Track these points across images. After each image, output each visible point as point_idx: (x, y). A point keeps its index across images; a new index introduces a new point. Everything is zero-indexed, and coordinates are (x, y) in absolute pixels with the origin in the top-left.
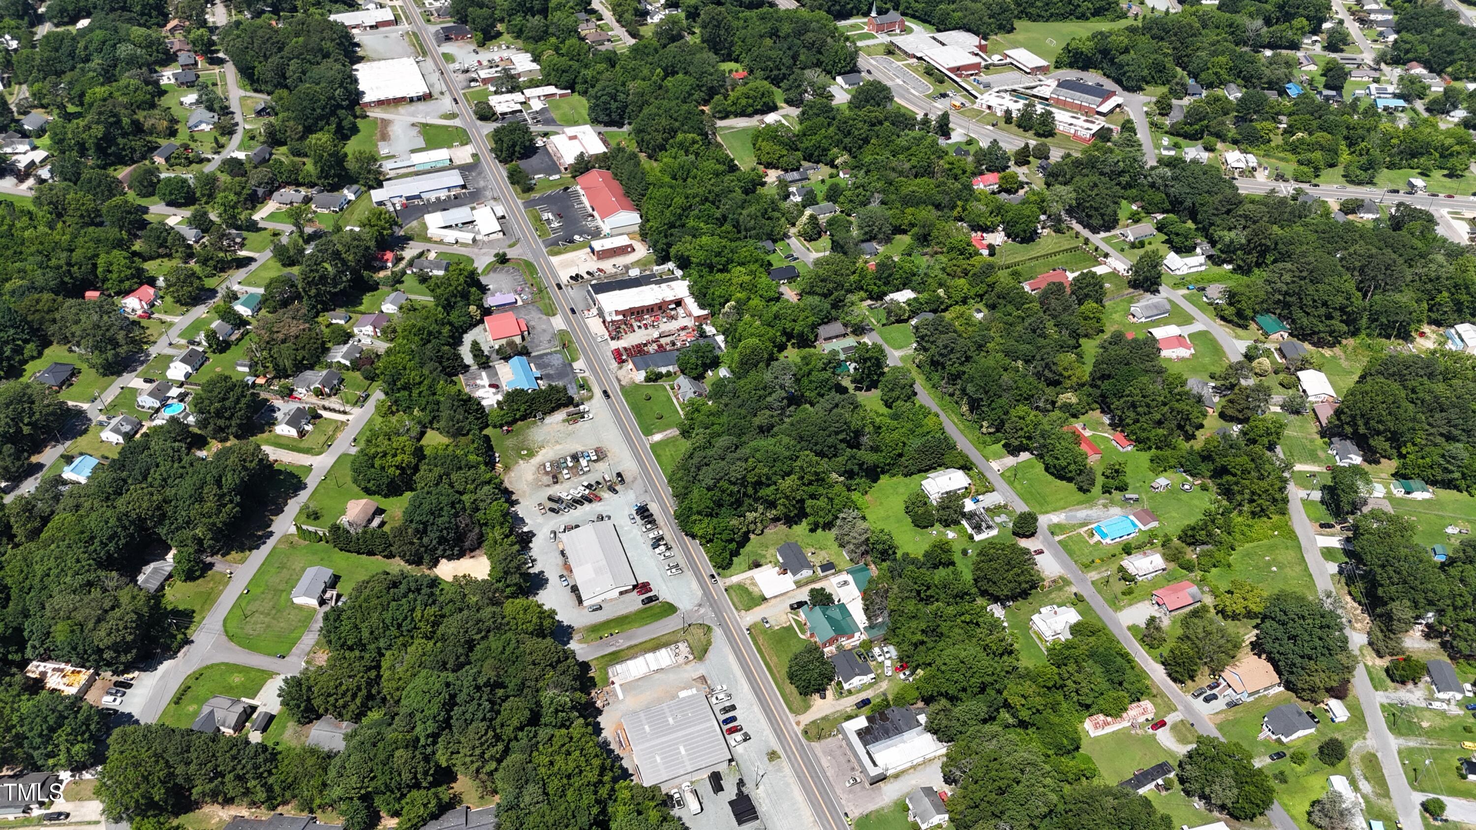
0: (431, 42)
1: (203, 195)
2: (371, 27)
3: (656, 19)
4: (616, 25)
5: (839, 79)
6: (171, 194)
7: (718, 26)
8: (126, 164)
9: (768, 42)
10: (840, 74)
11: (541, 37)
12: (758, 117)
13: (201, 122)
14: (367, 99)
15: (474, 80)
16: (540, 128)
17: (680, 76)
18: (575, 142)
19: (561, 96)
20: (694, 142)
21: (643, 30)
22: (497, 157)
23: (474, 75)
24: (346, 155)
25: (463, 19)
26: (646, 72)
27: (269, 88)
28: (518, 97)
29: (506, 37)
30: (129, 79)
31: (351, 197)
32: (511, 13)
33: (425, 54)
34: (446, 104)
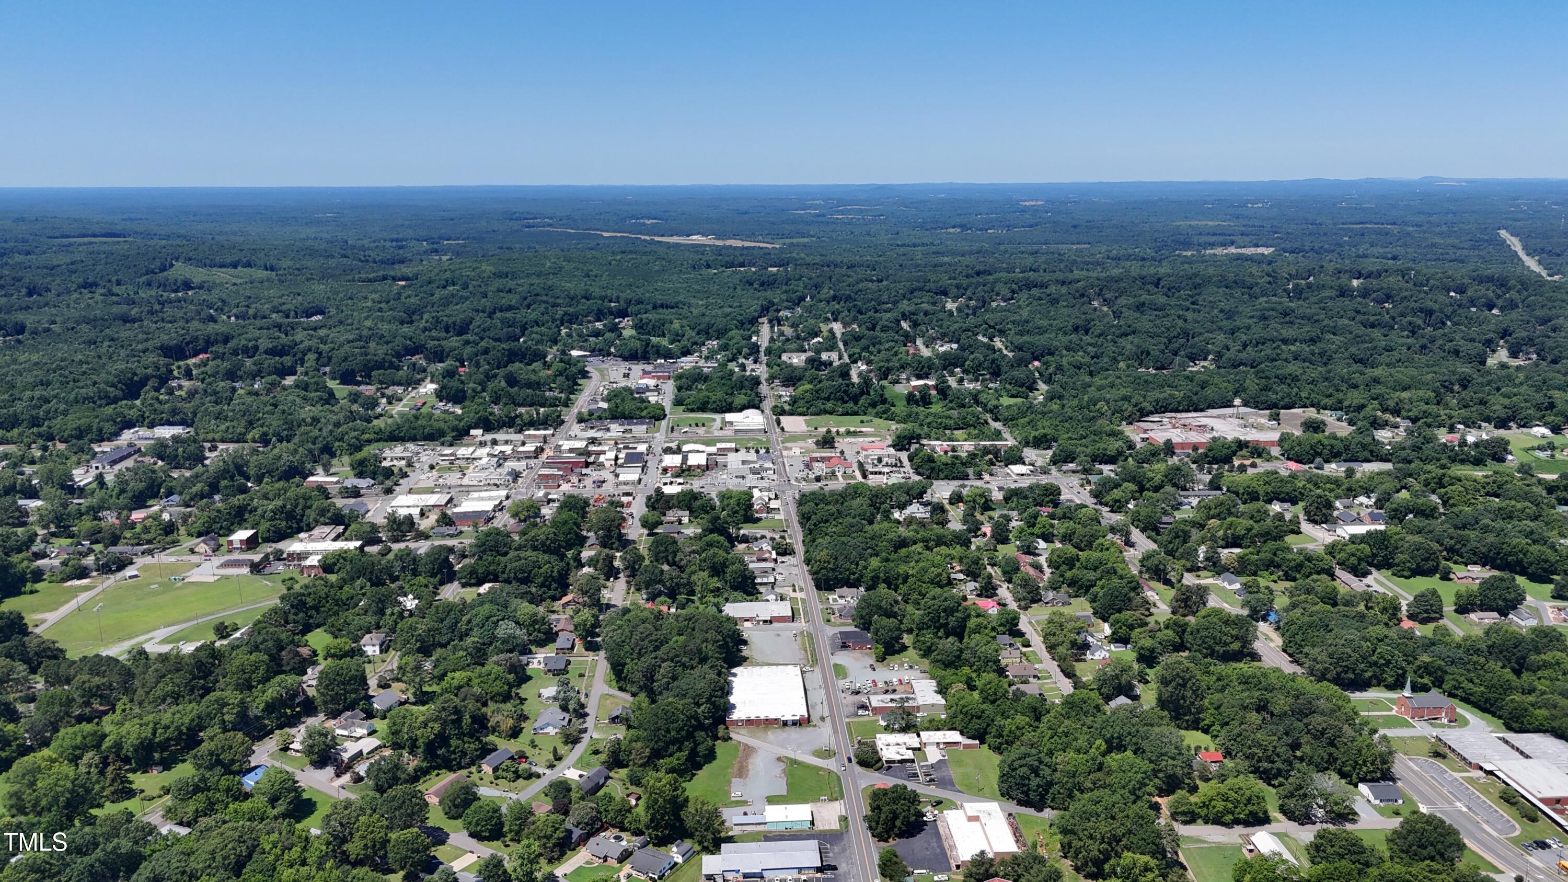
0: (824, 646)
1: (511, 831)
2: (765, 622)
3: (1099, 655)
4: (1046, 655)
5: (1363, 788)
6: (477, 824)
7: (1184, 686)
8: (451, 769)
9: (1254, 717)
10: (1363, 780)
11: (952, 663)
12: (1239, 830)
13: (548, 725)
14: (736, 715)
15: (863, 707)
16: (933, 792)
17: (1129, 753)
18: (976, 824)
19: (966, 746)
20: (1147, 869)
21: (1079, 668)
22: (870, 828)
23: (864, 700)
24: (687, 800)
25: (865, 625)
26: (1081, 742)
27: (634, 689)
28: (911, 739)
29: (912, 653)
30: (495, 663)
31: (679, 860)
32: (922, 627)
33: (815, 662)
34: (824, 735)
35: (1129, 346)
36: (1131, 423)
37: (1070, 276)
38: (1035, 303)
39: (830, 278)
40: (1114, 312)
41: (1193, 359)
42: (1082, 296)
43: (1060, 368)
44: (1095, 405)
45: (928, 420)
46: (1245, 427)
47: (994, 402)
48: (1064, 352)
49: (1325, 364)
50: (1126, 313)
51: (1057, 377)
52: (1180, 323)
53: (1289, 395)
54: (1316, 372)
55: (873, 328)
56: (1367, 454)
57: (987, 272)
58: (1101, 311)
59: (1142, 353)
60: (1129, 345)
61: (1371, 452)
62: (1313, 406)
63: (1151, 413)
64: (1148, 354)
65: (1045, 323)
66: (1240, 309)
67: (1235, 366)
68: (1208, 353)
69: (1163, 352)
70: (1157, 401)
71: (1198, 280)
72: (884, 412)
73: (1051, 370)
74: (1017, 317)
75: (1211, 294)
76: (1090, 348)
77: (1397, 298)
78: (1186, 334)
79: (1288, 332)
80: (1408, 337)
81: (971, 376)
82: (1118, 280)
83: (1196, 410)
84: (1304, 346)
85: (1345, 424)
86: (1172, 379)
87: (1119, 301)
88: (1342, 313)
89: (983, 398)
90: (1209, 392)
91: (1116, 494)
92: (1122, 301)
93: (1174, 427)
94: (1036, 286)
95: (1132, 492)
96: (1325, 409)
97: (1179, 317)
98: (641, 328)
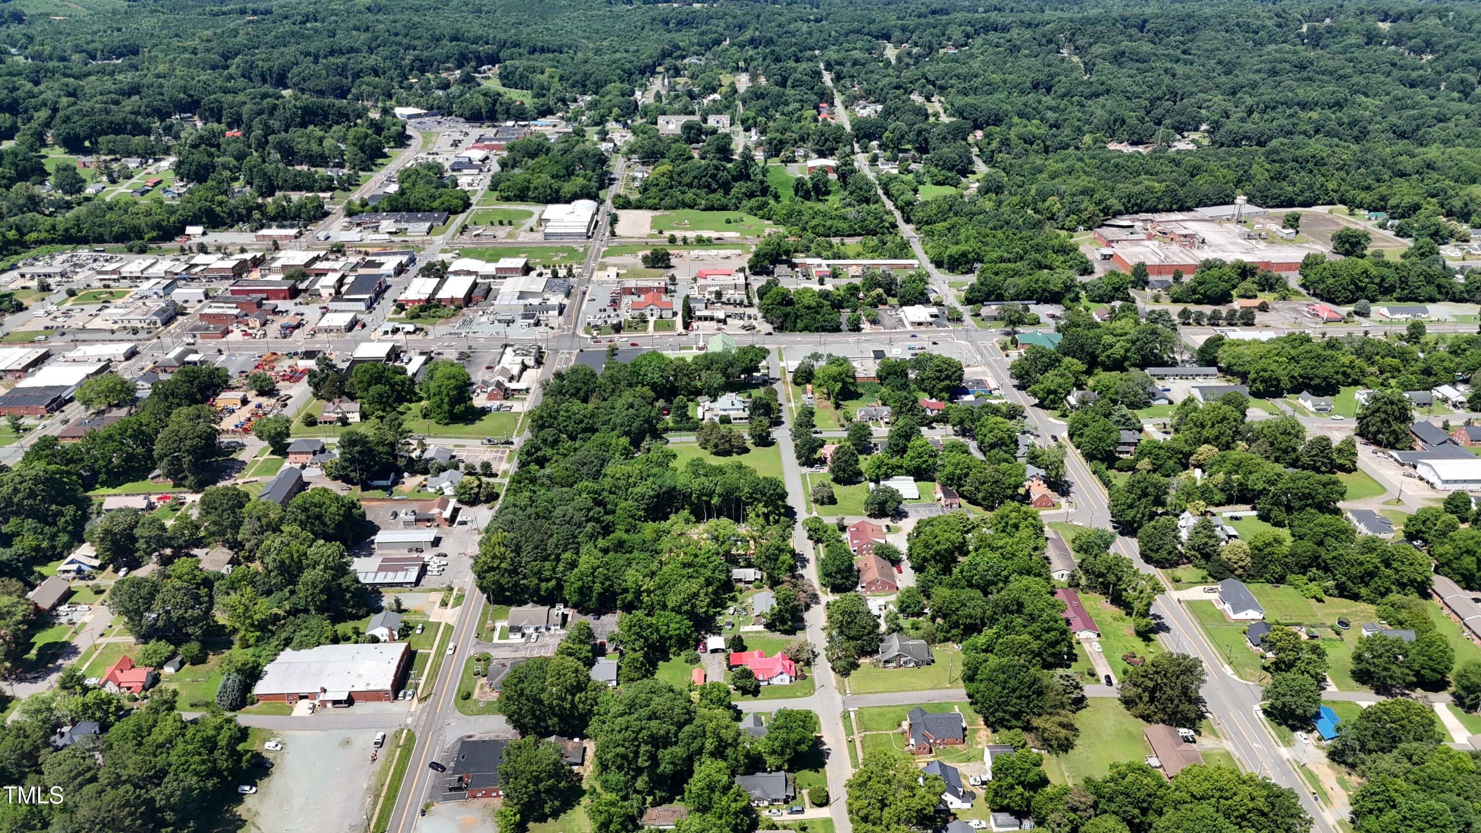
35: (1099, 112)
36: (1090, 228)
37: (1039, 17)
38: (991, 50)
39: (758, 16)
40: (1085, 64)
41: (1180, 129)
42: (1050, 41)
43: (1005, 143)
44: (1044, 201)
45: (814, 223)
46: (1250, 237)
47: (909, 195)
48: (1016, 119)
49: (1357, 140)
50: (1100, 64)
51: (999, 157)
52: (1167, 79)
53: (1311, 187)
54: (1349, 151)
55: (783, 84)
56: (1431, 290)
57: (944, 12)
58: (1070, 62)
59: (1115, 121)
60: (1099, 109)
61: (1439, 286)
62: (1343, 202)
63: (1117, 214)
64: (1123, 122)
65: (996, 78)
66: (1244, 60)
67: (1236, 144)
68: (1200, 122)
69: (1142, 120)
70: (1129, 197)
71: (1193, 23)
72: (760, 208)
73: (995, 145)
74: (963, 70)
75: (1208, 39)
76: (1050, 114)
77: (1440, 47)
78: (1174, 96)
79: (1304, 92)
80: (1460, 100)
81: (888, 154)
82: (1095, 22)
83: (1181, 209)
84: (1327, 112)
85: (1390, 234)
86: (1152, 163)
87: (1093, 49)
88: (1374, 66)
89: (894, 188)
90: (1201, 183)
91: (1051, 379)
92: (1097, 49)
93: (1150, 237)
94: (996, 30)
95: (1076, 375)
96: (1360, 206)
97: (1166, 71)
98: (506, 77)
